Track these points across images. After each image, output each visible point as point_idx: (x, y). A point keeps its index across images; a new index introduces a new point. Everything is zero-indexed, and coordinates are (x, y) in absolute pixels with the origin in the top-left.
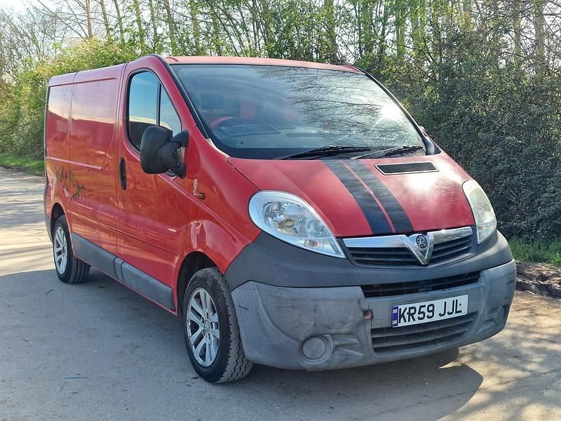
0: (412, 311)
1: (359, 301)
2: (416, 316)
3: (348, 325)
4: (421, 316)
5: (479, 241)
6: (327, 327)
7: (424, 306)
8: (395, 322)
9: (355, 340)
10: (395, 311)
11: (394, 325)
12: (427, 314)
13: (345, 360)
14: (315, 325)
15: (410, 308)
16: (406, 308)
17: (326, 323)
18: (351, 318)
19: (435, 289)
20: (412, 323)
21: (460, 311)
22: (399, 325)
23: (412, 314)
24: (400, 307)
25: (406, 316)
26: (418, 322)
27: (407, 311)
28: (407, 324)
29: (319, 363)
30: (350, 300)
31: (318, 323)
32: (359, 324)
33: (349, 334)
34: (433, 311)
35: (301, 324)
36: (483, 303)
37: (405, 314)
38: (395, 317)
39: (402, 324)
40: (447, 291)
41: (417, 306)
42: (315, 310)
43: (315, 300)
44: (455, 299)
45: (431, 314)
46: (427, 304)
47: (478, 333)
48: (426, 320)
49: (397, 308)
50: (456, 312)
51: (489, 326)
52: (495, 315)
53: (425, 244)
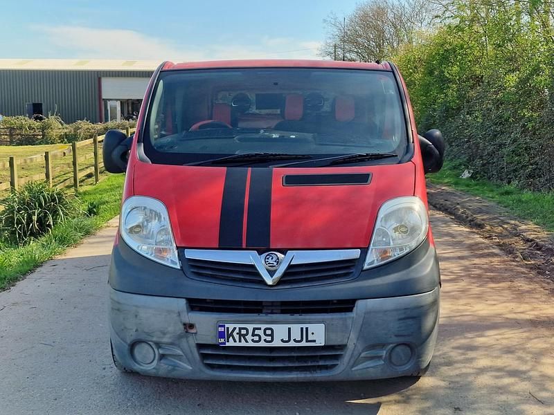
0: (244, 332)
1: (179, 314)
2: (249, 337)
3: (168, 336)
4: (256, 338)
5: (366, 267)
6: (148, 334)
7: (260, 329)
8: (223, 340)
9: (179, 352)
10: (221, 329)
11: (222, 343)
12: (263, 337)
13: (174, 370)
14: (137, 330)
15: (240, 329)
16: (235, 329)
17: (147, 331)
18: (171, 329)
19: (283, 312)
20: (243, 344)
21: (314, 341)
22: (227, 344)
23: (244, 336)
24: (227, 326)
25: (237, 337)
26: (251, 344)
27: (237, 331)
28: (238, 344)
29: (150, 368)
30: (169, 312)
31: (139, 329)
32: (180, 337)
33: (172, 344)
34: (272, 335)
35: (125, 328)
36: (353, 336)
37: (235, 334)
38: (221, 335)
39: (231, 343)
40: (297, 316)
41: (250, 327)
42: (136, 316)
43: (136, 306)
44: (304, 326)
45: (269, 338)
46: (263, 326)
47: (353, 369)
48: (262, 344)
49: (224, 326)
50: (307, 341)
51: (375, 364)
52: (384, 353)
53: (275, 264)
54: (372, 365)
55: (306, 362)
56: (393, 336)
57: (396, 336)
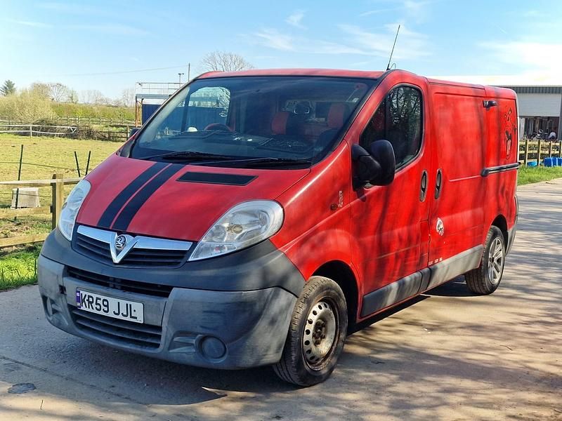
0: (91, 300)
1: (58, 277)
2: (94, 305)
3: (53, 293)
4: (98, 307)
5: (190, 259)
7: (100, 299)
8: (79, 304)
9: (61, 309)
10: (78, 295)
11: (79, 306)
12: (103, 307)
15: (89, 297)
16: (86, 295)
18: (53, 288)
20: (91, 310)
21: (136, 318)
22: (82, 308)
23: (91, 303)
24: (81, 292)
25: (87, 303)
26: (95, 311)
27: (87, 298)
28: (88, 310)
30: (53, 274)
32: (58, 295)
34: (107, 306)
37: (86, 300)
38: (78, 299)
41: (95, 296)
44: (129, 303)
45: (106, 309)
46: (103, 297)
47: (171, 351)
48: (101, 313)
49: (79, 292)
50: (131, 317)
51: (189, 351)
52: (194, 341)
53: (122, 245)
54: (186, 351)
55: (138, 337)
56: (198, 327)
57: (202, 327)
